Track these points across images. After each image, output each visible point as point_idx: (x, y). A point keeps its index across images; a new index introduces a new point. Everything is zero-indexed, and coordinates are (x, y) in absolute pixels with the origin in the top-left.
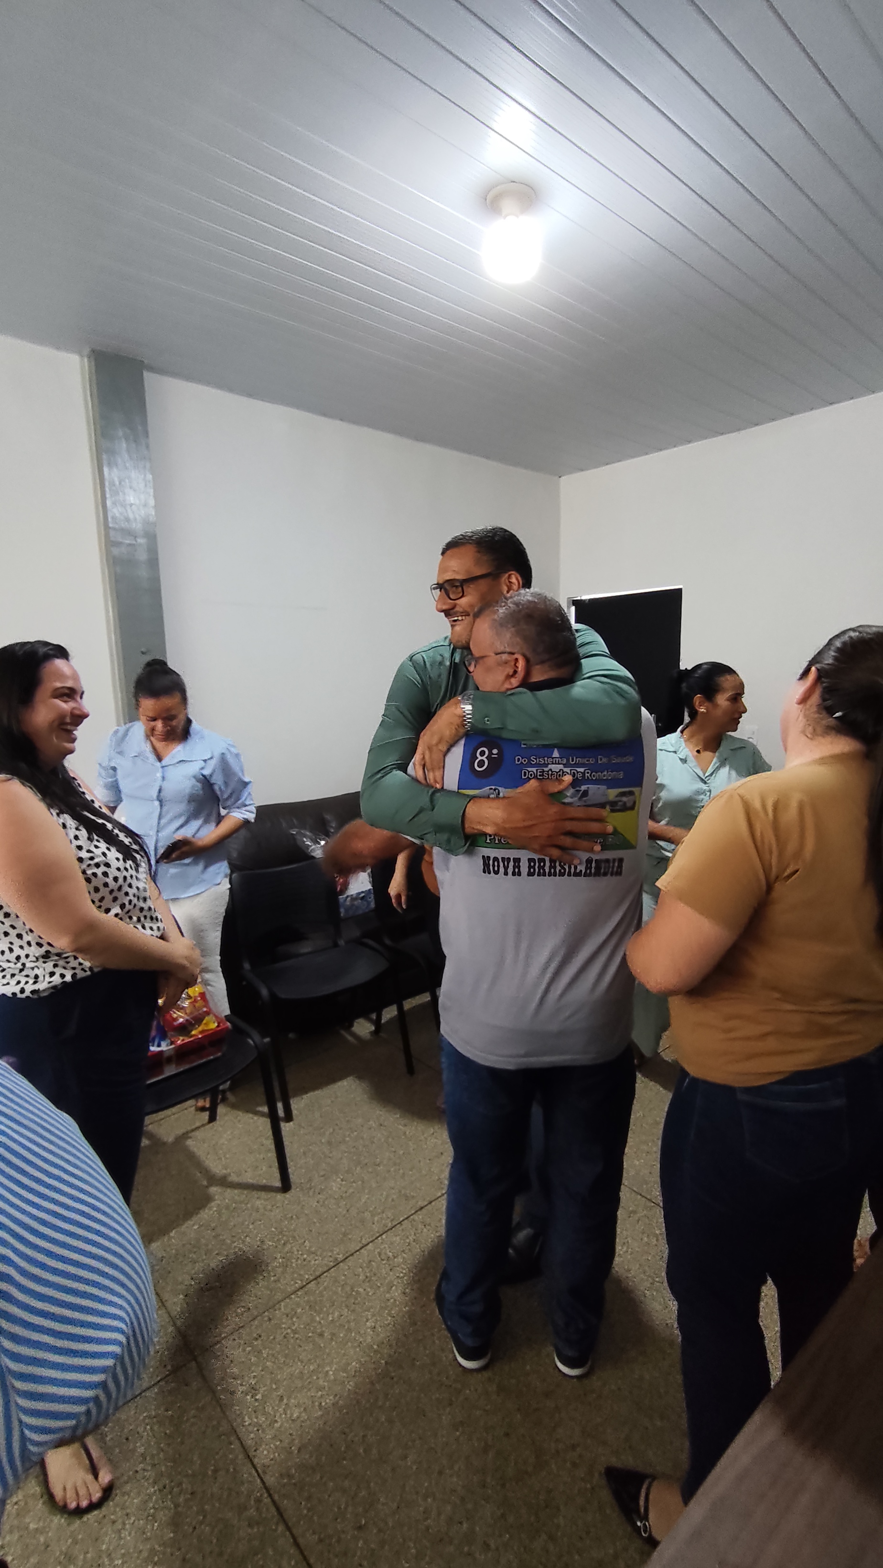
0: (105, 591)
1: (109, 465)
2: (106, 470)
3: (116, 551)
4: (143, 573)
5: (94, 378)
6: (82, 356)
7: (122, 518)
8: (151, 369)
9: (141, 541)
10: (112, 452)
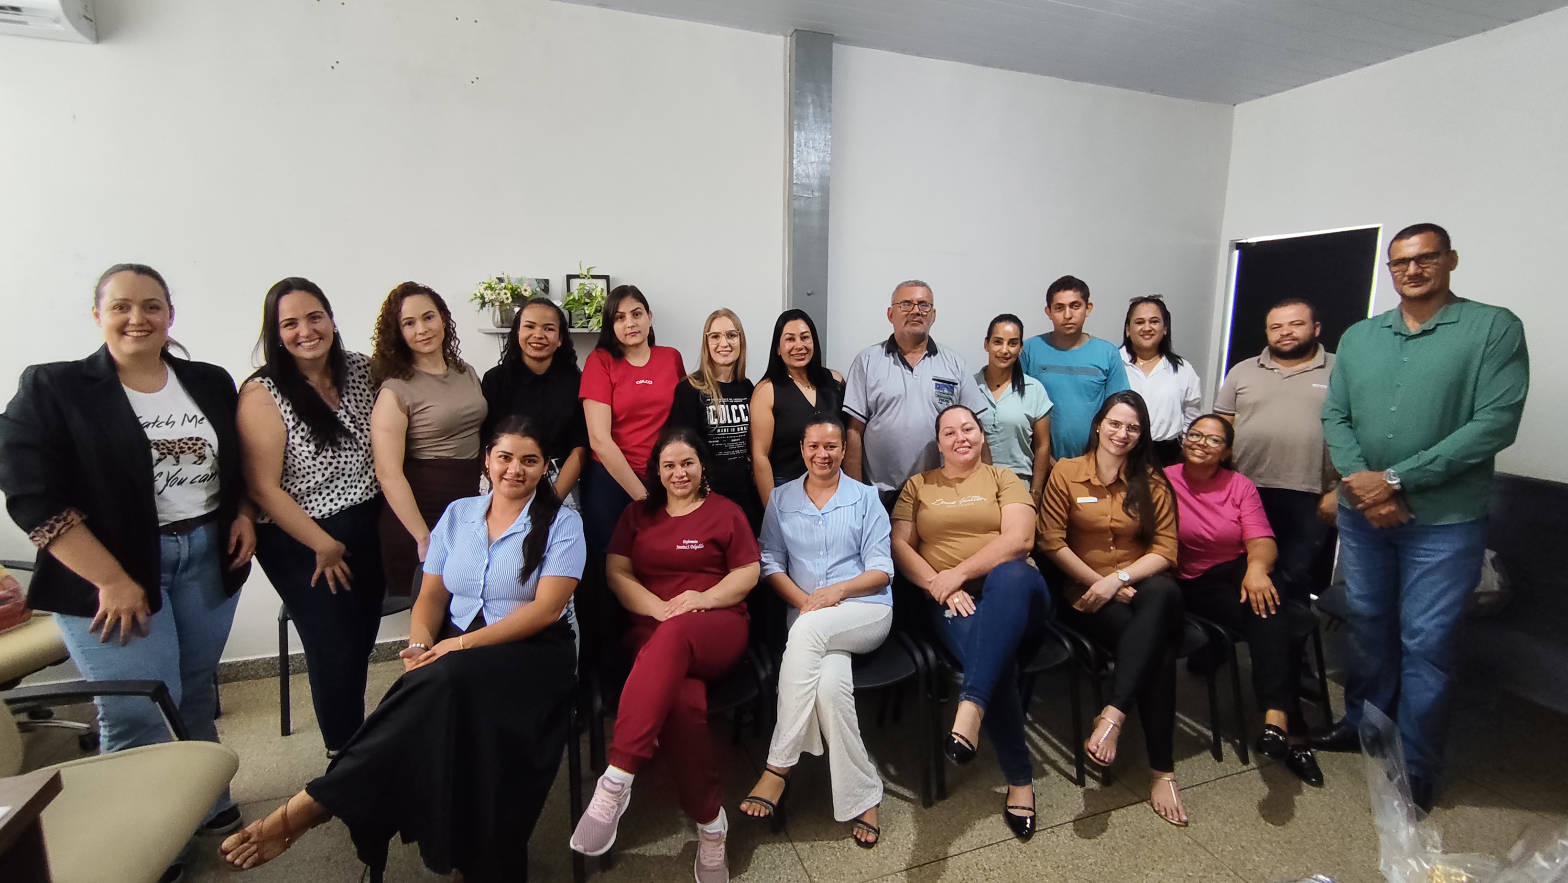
0: (784, 239)
1: (799, 130)
2: (796, 133)
3: (796, 204)
4: (815, 222)
5: (794, 52)
6: (786, 36)
7: (804, 175)
8: (840, 40)
9: (816, 194)
10: (802, 118)
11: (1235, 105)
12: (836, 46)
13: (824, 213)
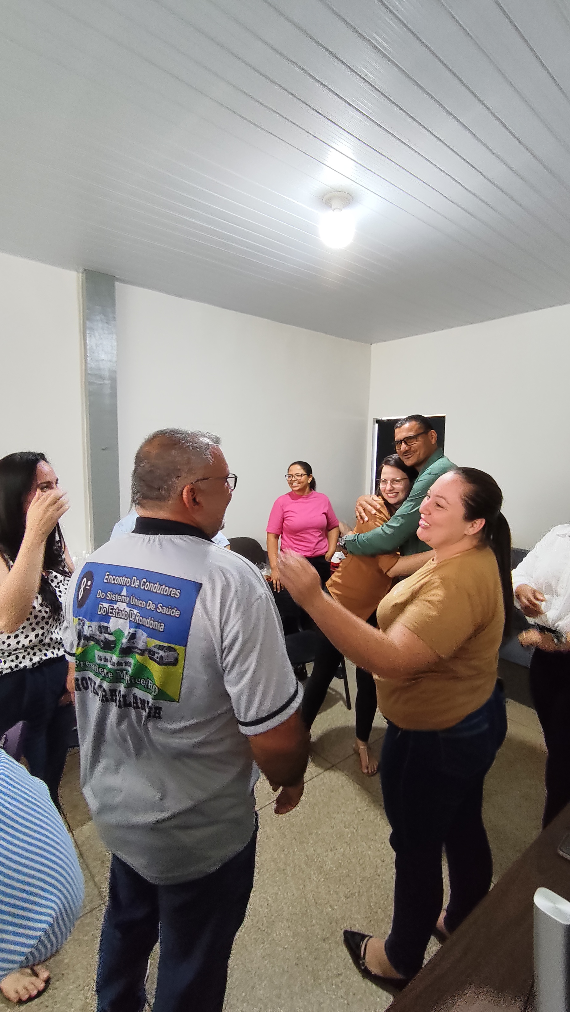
1: (90, 336)
3: (91, 387)
4: (107, 401)
5: (85, 286)
6: (78, 273)
7: (96, 368)
8: (121, 280)
9: (106, 382)
10: (92, 329)
11: (371, 344)
12: (117, 284)
13: (114, 395)
